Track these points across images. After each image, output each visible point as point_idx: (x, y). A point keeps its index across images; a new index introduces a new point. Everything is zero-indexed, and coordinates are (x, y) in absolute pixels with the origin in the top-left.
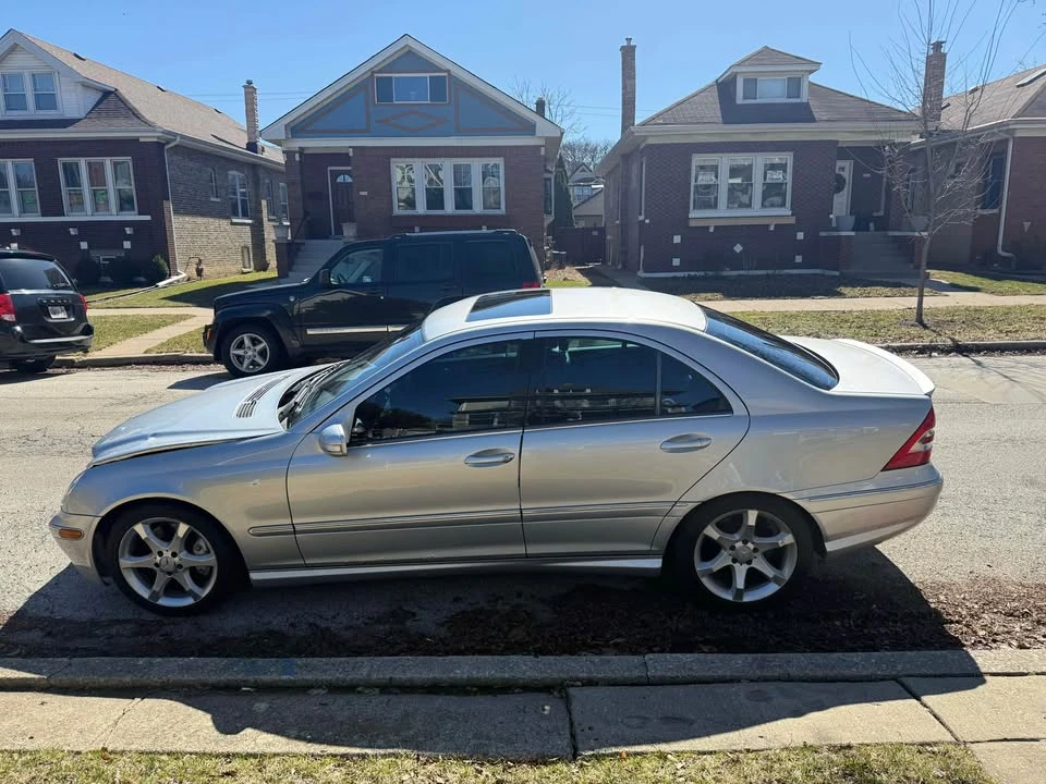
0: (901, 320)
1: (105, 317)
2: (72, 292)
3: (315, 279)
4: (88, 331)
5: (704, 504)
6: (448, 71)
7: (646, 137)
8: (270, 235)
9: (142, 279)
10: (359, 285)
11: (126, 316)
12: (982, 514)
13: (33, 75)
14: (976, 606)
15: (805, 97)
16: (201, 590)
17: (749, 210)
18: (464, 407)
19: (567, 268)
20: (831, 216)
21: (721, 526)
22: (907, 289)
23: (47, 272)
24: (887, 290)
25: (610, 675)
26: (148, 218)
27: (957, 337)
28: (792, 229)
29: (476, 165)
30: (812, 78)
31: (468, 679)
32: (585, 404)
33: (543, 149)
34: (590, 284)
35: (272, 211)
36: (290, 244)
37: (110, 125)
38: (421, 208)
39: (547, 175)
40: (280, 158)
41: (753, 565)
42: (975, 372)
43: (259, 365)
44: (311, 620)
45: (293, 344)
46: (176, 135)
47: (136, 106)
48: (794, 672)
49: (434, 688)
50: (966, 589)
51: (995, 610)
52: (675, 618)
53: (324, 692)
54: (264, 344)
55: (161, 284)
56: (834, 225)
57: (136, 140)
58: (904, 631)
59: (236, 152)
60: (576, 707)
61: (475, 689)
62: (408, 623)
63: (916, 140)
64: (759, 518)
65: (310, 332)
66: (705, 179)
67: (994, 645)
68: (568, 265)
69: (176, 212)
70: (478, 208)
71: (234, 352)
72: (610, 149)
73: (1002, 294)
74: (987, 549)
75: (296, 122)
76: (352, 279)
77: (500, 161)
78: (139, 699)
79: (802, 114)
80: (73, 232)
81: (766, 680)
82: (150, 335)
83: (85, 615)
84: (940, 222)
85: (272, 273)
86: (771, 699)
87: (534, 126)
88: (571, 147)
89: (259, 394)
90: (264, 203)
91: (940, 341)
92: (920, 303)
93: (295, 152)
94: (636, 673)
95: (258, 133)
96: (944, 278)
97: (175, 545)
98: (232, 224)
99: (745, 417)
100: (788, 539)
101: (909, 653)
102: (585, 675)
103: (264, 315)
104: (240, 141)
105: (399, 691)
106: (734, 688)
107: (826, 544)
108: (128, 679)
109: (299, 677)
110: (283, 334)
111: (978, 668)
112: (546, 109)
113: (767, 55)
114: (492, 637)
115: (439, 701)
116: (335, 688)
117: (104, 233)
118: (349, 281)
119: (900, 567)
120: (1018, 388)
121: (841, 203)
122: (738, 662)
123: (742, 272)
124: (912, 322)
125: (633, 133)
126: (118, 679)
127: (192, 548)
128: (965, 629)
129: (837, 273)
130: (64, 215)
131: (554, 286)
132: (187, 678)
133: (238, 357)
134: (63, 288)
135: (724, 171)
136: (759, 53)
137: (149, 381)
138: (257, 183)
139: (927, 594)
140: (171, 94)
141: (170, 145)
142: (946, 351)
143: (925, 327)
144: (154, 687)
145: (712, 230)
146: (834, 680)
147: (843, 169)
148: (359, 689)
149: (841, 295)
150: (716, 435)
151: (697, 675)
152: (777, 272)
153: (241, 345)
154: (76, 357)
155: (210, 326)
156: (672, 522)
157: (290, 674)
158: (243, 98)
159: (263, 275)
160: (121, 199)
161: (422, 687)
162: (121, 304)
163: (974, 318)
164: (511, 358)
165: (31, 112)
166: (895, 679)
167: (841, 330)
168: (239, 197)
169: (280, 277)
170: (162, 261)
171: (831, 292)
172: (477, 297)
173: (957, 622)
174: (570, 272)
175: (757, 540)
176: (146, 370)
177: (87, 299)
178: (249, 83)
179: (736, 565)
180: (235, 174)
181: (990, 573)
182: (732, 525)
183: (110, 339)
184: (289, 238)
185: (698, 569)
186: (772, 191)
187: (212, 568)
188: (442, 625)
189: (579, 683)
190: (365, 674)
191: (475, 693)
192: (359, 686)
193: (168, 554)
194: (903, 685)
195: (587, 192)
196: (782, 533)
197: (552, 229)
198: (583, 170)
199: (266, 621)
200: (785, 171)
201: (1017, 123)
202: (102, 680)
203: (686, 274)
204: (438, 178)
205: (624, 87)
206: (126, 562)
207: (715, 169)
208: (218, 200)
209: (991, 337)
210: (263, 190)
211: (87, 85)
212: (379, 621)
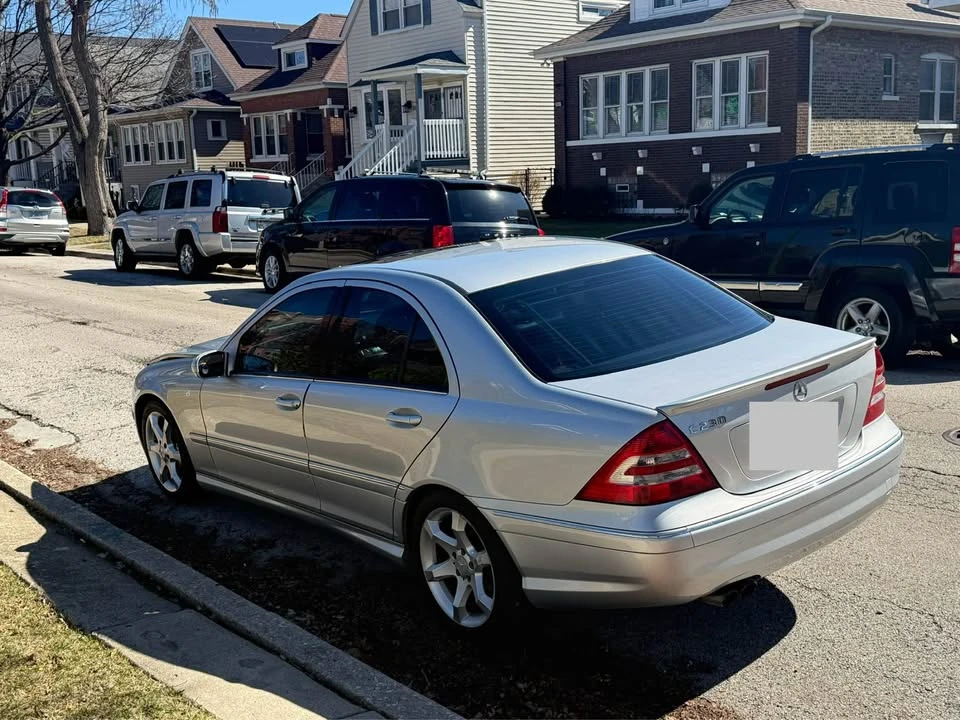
26: (777, 130)
31: (161, 580)
46: (825, 15)
53: (104, 556)
57: (774, 28)
69: (817, 116)
80: (696, 151)
97: (164, 437)
98: (917, 131)
107: (523, 578)
109: (105, 541)
130: (690, 130)
141: (820, 30)
156: (400, 507)
160: (753, 105)
165: (677, 7)
168: (938, 91)
179: (460, 578)
180: (934, 58)
185: (424, 570)
190: (128, 554)
208: (897, 98)
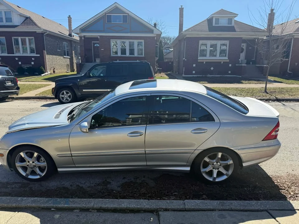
0: (260, 91)
1: (25, 84)
2: (13, 77)
3: (86, 74)
4: (18, 88)
5: (204, 150)
6: (128, 14)
7: (186, 35)
8: (75, 61)
9: (37, 73)
10: (99, 76)
11: (31, 84)
12: (289, 153)
13: (5, 12)
14: (290, 184)
15: (233, 24)
16: (42, 173)
17: (216, 57)
18: (130, 116)
19: (162, 73)
20: (240, 60)
21: (209, 157)
22: (261, 82)
23: (6, 71)
24: (256, 82)
25: (173, 207)
26: (39, 55)
27: (277, 97)
28: (228, 63)
29: (136, 42)
30: (235, 19)
31: (126, 208)
32: (166, 116)
33: (155, 37)
34: (168, 78)
35: (76, 54)
36: (80, 64)
37: (28, 27)
38: (119, 54)
39: (157, 46)
40: (78, 39)
41: (219, 170)
42: (283, 107)
43: (69, 100)
44: (77, 184)
45: (79, 94)
46: (47, 31)
47: (36, 22)
48: (233, 208)
49: (115, 211)
50: (286, 178)
51: (296, 185)
52: (194, 186)
53: (78, 211)
54: (70, 94)
55: (42, 75)
56: (240, 62)
57: (36, 32)
58: (267, 192)
59: (66, 37)
60: (161, 219)
61: (128, 211)
62: (108, 186)
63: (265, 38)
64: (222, 155)
65: (84, 90)
66: (203, 48)
67: (297, 198)
68: (162, 72)
69: (47, 54)
70: (136, 55)
71: (61, 96)
72: (175, 38)
73: (289, 84)
74: (292, 165)
75: (83, 28)
76: (97, 75)
77: (143, 41)
78: (17, 212)
79: (232, 29)
80: (17, 59)
81: (224, 210)
82: (37, 90)
83: (5, 180)
84: (273, 62)
85: (75, 73)
86: (226, 217)
87: (153, 31)
88: (164, 38)
89: (63, 111)
90: (73, 52)
91: (272, 98)
92: (266, 86)
93: (83, 37)
94: (182, 207)
95: (71, 31)
96: (272, 79)
97: (33, 159)
98: (64, 58)
99: (218, 122)
100: (231, 162)
101: (270, 201)
102: (165, 207)
103: (70, 85)
104: (67, 33)
105: (103, 211)
106: (214, 213)
107: (243, 164)
108: (14, 205)
109: (70, 206)
110: (76, 91)
111: (293, 208)
112: (157, 26)
113: (222, 12)
114: (135, 191)
115: (116, 215)
116: (83, 210)
117: (26, 59)
118: (96, 76)
119: (265, 170)
120: (296, 112)
121: (242, 56)
122: (215, 204)
123: (213, 76)
124: (264, 92)
125: (182, 33)
126: (11, 205)
127: (39, 160)
128: (286, 192)
129: (241, 77)
130: (14, 54)
131: (158, 79)
132: (34, 205)
133: (62, 97)
134: (10, 75)
135: (209, 46)
136: (220, 11)
137: (36, 104)
138: (71, 46)
139: (274, 179)
140: (47, 19)
141: (45, 34)
142: (274, 100)
143: (267, 93)
144: (22, 208)
145: (204, 63)
146: (246, 211)
147: (243, 46)
148: (90, 210)
149: (242, 83)
150: (209, 128)
151: (201, 208)
152: (223, 76)
153: (63, 94)
154: (15, 96)
155: (54, 88)
156: (194, 156)
157: (68, 205)
158: (68, 21)
159: (73, 73)
160: (31, 49)
161: (110, 210)
162: (30, 81)
163: (281, 91)
164: (144, 101)
165: (4, 23)
166: (267, 211)
167: (242, 94)
168: (66, 50)
169: (77, 74)
170: (43, 68)
171: (239, 82)
172: (133, 81)
173: (284, 189)
174: (163, 74)
175: (221, 162)
176: (35, 101)
177: (18, 79)
178: (70, 16)
179: (214, 170)
180: (65, 43)
181: (293, 173)
182: (213, 157)
183: (25, 91)
184: (80, 62)
185: (202, 171)
186: (222, 52)
187: (45, 167)
188: (119, 187)
189: (163, 210)
190: (92, 205)
191: (128, 213)
192: (90, 209)
193: (31, 162)
194: (269, 213)
195: (168, 51)
196: (229, 160)
197: (157, 62)
198: (167, 45)
199: (63, 183)
200: (226, 47)
201: (295, 33)
202: (5, 205)
203: (197, 76)
204: (124, 45)
205: (180, 20)
206: (18, 164)
207: (206, 45)
208: (60, 51)
209: (287, 97)
210: (73, 48)
211: (21, 15)
212: (98, 185)
